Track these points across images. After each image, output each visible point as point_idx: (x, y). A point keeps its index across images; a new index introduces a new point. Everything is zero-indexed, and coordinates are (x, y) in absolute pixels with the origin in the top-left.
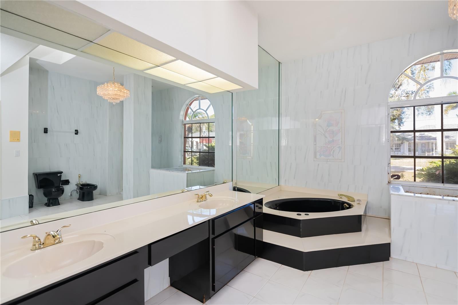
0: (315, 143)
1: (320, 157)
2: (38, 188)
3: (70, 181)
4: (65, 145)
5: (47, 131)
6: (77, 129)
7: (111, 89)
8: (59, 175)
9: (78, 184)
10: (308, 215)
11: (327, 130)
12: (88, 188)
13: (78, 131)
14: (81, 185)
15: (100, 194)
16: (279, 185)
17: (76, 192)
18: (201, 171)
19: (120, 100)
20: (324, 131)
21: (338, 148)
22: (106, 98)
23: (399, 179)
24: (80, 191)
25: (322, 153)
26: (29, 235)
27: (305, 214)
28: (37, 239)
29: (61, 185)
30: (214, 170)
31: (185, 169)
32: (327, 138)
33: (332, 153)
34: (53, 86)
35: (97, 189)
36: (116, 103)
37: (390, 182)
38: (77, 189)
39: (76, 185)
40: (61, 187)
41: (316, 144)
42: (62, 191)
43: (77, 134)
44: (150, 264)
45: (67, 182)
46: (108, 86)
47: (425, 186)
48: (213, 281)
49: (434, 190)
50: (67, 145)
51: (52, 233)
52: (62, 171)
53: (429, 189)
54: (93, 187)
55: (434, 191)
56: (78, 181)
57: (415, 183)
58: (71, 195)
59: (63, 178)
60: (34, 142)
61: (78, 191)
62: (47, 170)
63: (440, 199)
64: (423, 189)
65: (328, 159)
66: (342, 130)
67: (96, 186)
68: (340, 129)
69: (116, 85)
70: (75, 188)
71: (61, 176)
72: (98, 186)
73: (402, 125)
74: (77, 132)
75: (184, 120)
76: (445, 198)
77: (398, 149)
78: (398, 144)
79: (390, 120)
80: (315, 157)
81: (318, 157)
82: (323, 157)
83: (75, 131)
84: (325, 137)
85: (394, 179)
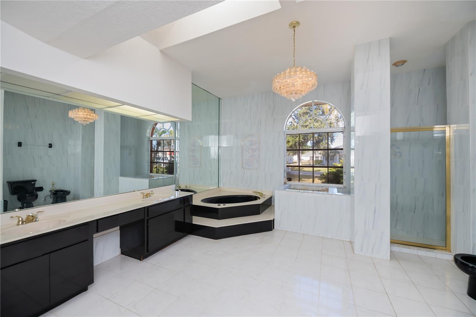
2: (12, 194)
3: (43, 188)
4: (39, 157)
5: (21, 144)
6: (50, 143)
7: (81, 113)
8: (32, 183)
9: (52, 190)
10: (225, 205)
11: (250, 147)
12: (61, 193)
13: (52, 145)
14: (55, 191)
15: (73, 199)
16: (219, 187)
17: (50, 197)
19: (90, 122)
20: (248, 148)
21: (256, 160)
22: (77, 120)
24: (53, 197)
25: (246, 164)
26: (15, 216)
27: (223, 205)
28: (20, 219)
29: (34, 192)
31: (150, 176)
34: (28, 106)
35: (70, 195)
36: (86, 124)
38: (50, 195)
39: (50, 191)
40: (35, 193)
41: (243, 158)
42: (37, 197)
43: (51, 147)
44: (97, 231)
45: (41, 189)
46: (78, 110)
48: (148, 246)
50: (41, 157)
51: (31, 214)
52: (35, 179)
54: (66, 192)
56: (51, 187)
58: (45, 200)
59: (37, 186)
60: (8, 154)
61: (52, 196)
62: (21, 178)
63: (298, 192)
65: (250, 168)
66: (258, 148)
69: (86, 110)
70: (49, 193)
71: (35, 184)
72: (71, 192)
73: (333, 141)
74: (50, 146)
75: (150, 137)
76: (300, 191)
77: (332, 159)
78: (332, 156)
79: (286, 142)
80: (242, 167)
81: (244, 166)
82: (247, 167)
83: (48, 145)
84: (249, 153)
85: (288, 181)
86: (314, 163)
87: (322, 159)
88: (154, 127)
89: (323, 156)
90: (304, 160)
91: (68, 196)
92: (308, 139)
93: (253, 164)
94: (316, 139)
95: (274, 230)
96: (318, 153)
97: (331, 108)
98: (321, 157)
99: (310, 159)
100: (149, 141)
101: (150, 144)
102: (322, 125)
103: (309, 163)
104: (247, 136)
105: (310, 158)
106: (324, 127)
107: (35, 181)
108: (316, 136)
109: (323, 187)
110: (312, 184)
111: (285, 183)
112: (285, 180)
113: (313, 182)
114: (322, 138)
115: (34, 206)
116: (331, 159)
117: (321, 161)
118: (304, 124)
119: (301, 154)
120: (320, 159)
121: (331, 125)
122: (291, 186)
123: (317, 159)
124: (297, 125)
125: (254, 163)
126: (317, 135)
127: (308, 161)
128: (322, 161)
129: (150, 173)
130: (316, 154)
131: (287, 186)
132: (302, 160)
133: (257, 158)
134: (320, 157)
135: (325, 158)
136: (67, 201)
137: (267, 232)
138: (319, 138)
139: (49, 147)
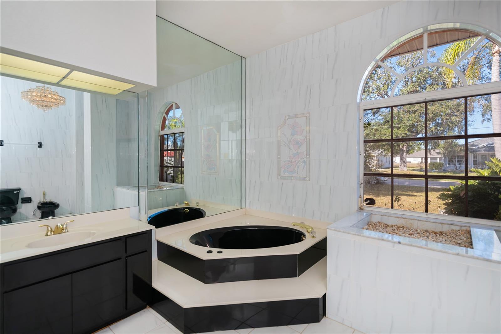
0: (279, 157)
1: (284, 174)
5: (3, 143)
6: (40, 142)
8: (15, 192)
11: (291, 139)
12: (49, 206)
13: (42, 144)
16: (241, 208)
18: (168, 188)
20: (288, 141)
21: (302, 162)
23: (373, 205)
25: (286, 169)
30: (182, 188)
32: (291, 150)
33: (296, 170)
37: (362, 208)
43: (41, 147)
47: (400, 216)
49: (411, 221)
52: (20, 187)
53: (405, 219)
54: (54, 205)
55: (411, 223)
57: (392, 211)
59: (21, 196)
64: (398, 219)
65: (292, 177)
66: (307, 140)
67: (57, 204)
68: (305, 138)
71: (18, 194)
74: (40, 145)
79: (362, 126)
80: (279, 175)
81: (282, 174)
82: (287, 174)
83: (37, 143)
84: (290, 149)
85: (367, 204)
86: (428, 168)
87: (443, 162)
88: (164, 118)
89: (445, 157)
90: (411, 162)
91: (57, 210)
92: (417, 131)
93: (297, 169)
94: (432, 131)
95: (324, 319)
96: (434, 152)
97: (459, 82)
98: (440, 158)
99: (422, 162)
100: (159, 136)
101: (160, 140)
102: (443, 109)
103: (420, 168)
104: (287, 117)
105: (422, 159)
106: (445, 111)
107: (19, 190)
108: (431, 126)
109: (452, 224)
110: (424, 215)
111: (361, 209)
112: (361, 203)
113: (427, 211)
114: (442, 129)
115: (12, 222)
116: (458, 161)
117: (441, 165)
118: (410, 109)
119: (406, 154)
120: (438, 161)
121: (459, 107)
122: (372, 216)
123: (433, 161)
124: (399, 112)
125: (298, 167)
126: (434, 125)
127: (418, 164)
128: (443, 164)
129: (160, 181)
130: (432, 153)
131: (365, 214)
132: (407, 163)
133: (305, 159)
134: (438, 159)
135: (447, 160)
136: (55, 216)
137: (307, 325)
138: (436, 128)
139: (39, 147)
